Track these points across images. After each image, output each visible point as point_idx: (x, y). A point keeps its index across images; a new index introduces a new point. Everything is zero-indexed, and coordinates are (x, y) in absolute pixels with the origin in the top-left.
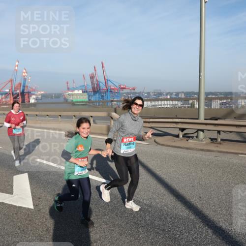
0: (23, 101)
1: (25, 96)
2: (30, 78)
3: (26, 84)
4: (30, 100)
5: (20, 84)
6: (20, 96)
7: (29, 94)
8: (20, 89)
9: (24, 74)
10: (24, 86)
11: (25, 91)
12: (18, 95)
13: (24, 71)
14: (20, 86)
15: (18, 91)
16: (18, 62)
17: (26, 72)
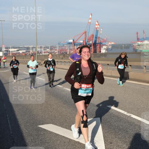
0: (95, 51)
1: (97, 47)
2: (102, 30)
3: (98, 36)
4: (101, 50)
5: (93, 35)
6: (92, 47)
7: (101, 45)
8: (93, 40)
9: (96, 26)
10: (96, 38)
11: (97, 42)
13: (97, 23)
14: (93, 37)
15: (91, 42)
16: (92, 15)
17: (98, 24)
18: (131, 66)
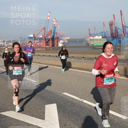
0: (53, 45)
1: (55, 41)
2: (59, 26)
3: (56, 31)
4: (59, 44)
5: (51, 31)
6: (51, 41)
7: (58, 39)
8: (51, 35)
9: (54, 23)
10: (54, 33)
11: (55, 37)
12: (49, 40)
13: (55, 20)
15: (49, 37)
16: (50, 13)
17: (56, 21)
18: (83, 58)
